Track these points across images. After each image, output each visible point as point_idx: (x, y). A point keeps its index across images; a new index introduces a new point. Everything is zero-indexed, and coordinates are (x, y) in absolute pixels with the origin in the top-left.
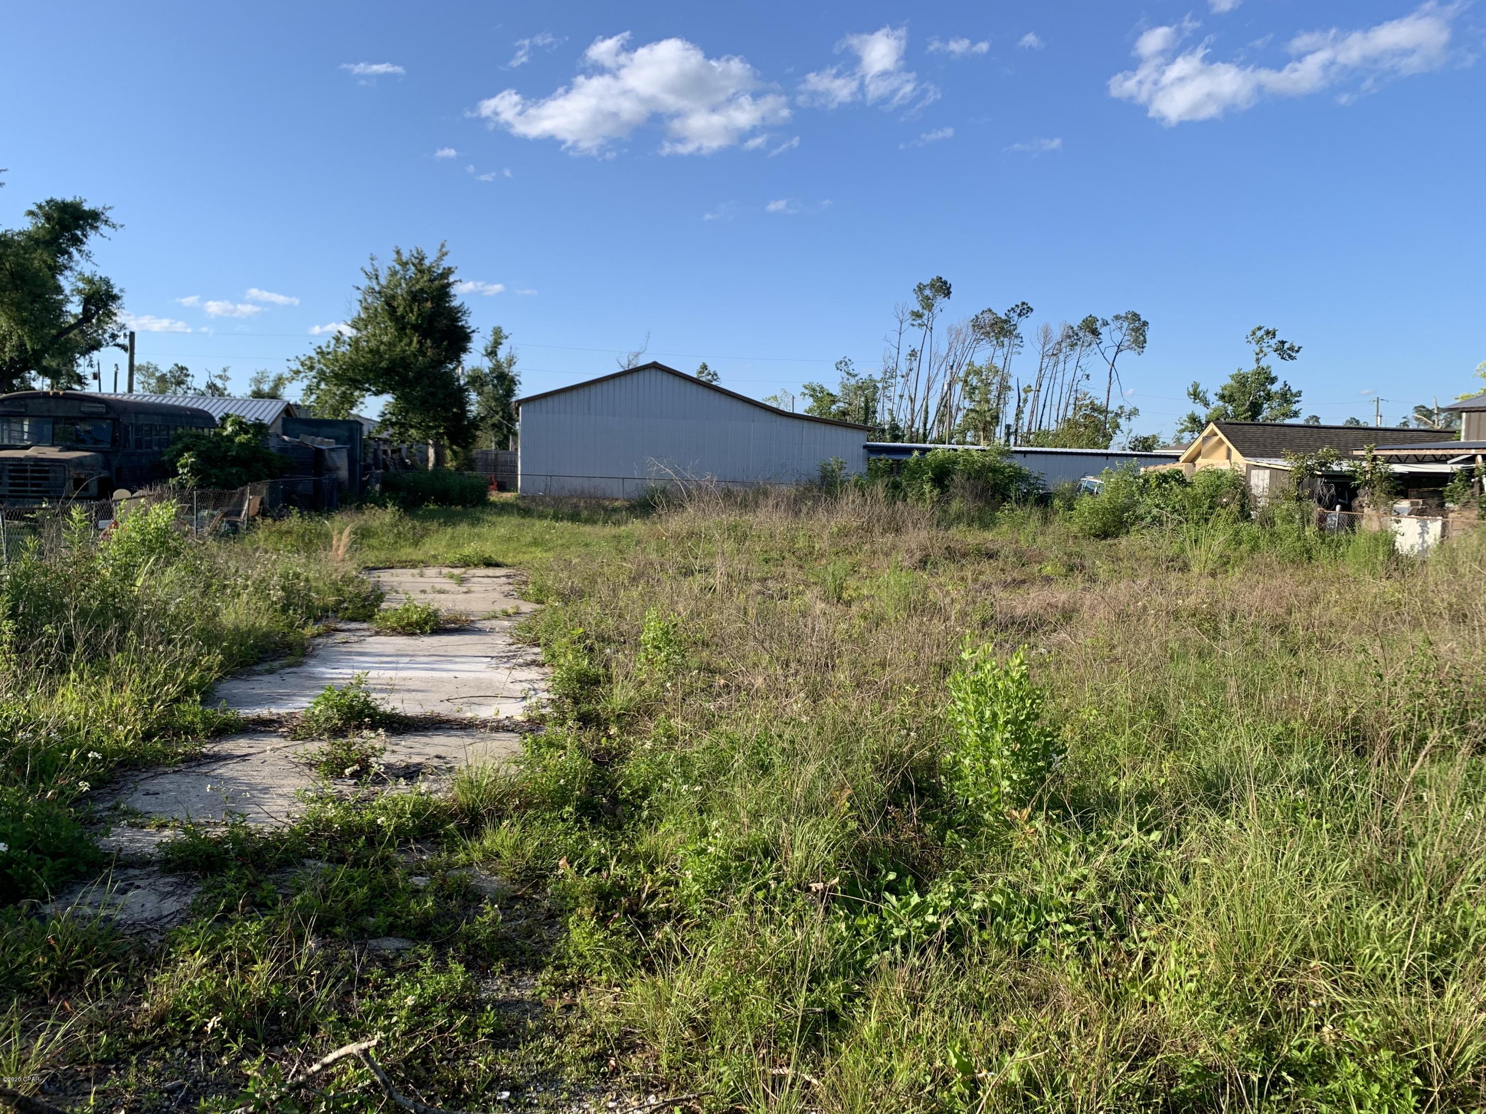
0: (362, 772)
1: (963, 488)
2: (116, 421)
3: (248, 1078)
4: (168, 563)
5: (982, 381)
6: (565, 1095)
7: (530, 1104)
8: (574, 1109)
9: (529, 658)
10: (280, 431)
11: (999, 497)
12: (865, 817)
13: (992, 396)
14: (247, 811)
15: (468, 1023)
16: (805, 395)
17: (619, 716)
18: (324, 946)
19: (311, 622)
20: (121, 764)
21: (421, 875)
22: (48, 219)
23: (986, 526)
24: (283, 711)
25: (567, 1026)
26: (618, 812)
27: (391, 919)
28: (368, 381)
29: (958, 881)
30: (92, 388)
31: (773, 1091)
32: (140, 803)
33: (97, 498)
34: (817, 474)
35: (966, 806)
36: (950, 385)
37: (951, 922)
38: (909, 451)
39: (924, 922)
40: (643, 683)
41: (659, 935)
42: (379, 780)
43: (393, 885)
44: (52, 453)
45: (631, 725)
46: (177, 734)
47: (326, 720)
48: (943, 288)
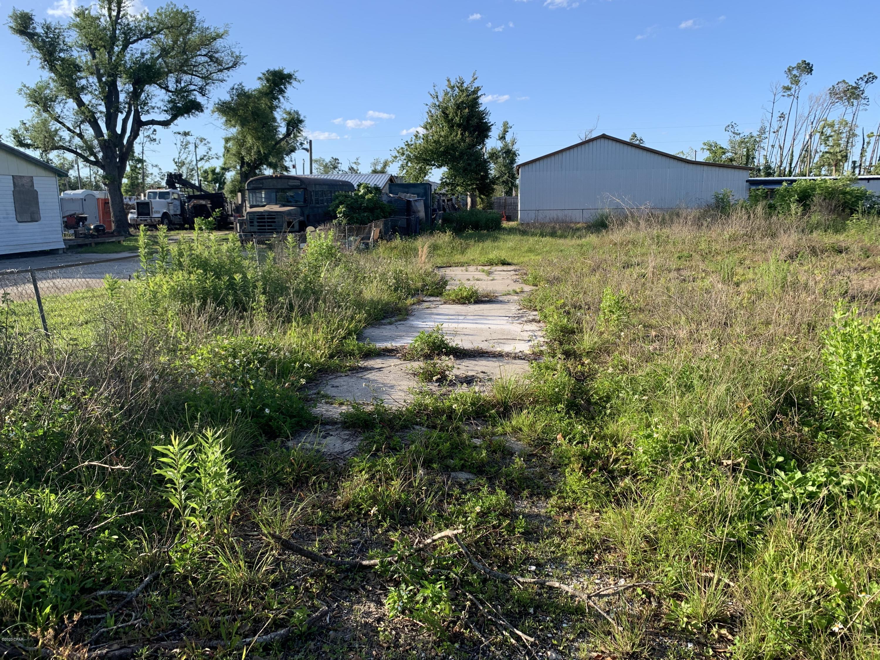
0: (442, 379)
1: (821, 205)
2: (305, 189)
3: (393, 542)
4: (337, 266)
5: (835, 131)
6: (569, 572)
7: (548, 575)
8: (574, 581)
9: (531, 318)
10: (388, 192)
11: (848, 211)
12: (759, 421)
13: (843, 142)
14: (383, 398)
15: (509, 524)
16: (703, 149)
17: (588, 353)
18: (428, 474)
19: (410, 297)
20: (319, 371)
21: (478, 438)
22: (268, 80)
23: (837, 231)
24: (398, 345)
25: (567, 532)
26: (591, 409)
27: (463, 462)
28: (433, 160)
29: (830, 465)
30: (293, 173)
31: (705, 587)
32: (330, 391)
33: (299, 232)
34: (713, 201)
35: (833, 417)
36: (811, 136)
37: (826, 492)
38: (780, 182)
39: (805, 490)
40: (602, 333)
41: (622, 484)
42: (452, 384)
43: (463, 443)
44: (276, 208)
45: (596, 358)
46: (345, 356)
47: (421, 350)
48: (808, 68)
